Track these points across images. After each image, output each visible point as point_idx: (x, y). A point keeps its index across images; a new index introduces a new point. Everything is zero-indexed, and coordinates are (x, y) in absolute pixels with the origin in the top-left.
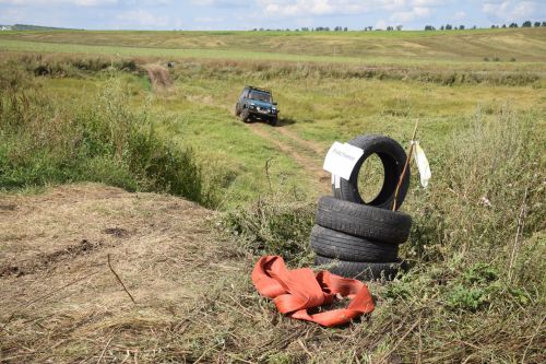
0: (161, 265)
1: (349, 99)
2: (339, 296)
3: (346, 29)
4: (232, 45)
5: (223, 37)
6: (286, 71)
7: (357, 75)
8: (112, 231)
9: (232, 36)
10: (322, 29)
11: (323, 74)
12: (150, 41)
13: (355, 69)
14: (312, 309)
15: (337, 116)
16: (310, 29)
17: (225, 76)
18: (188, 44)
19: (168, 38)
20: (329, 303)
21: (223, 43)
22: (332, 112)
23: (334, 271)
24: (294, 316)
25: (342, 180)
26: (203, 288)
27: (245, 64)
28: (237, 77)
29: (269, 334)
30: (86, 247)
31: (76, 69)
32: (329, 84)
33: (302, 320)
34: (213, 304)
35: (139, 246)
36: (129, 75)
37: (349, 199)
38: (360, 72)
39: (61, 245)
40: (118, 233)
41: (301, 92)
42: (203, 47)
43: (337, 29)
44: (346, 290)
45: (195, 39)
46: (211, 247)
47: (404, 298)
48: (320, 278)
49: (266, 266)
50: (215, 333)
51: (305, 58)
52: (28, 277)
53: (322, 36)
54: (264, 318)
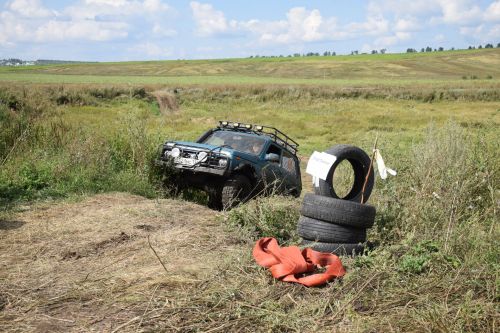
0: (183, 249)
1: (338, 117)
2: (319, 266)
3: (334, 54)
4: (231, 71)
5: (222, 64)
6: (281, 93)
7: (344, 95)
8: (142, 227)
9: (230, 64)
10: (312, 54)
11: (313, 95)
12: (157, 70)
13: (342, 90)
14: (298, 274)
15: (327, 133)
16: (302, 55)
17: (225, 99)
18: (192, 72)
19: (173, 67)
20: (311, 270)
21: (222, 70)
22: (321, 129)
23: (314, 249)
24: (285, 279)
25: (321, 180)
26: (217, 261)
27: (243, 88)
28: (236, 100)
29: (266, 290)
30: (124, 237)
31: (93, 97)
32: (319, 104)
33: (291, 282)
34: (225, 272)
35: (166, 236)
36: (140, 102)
37: (327, 195)
38: (348, 92)
39: (106, 236)
40: (148, 228)
41: (294, 111)
42: (205, 74)
43: (326, 54)
44: (324, 262)
45: (196, 67)
46: (220, 237)
47: (368, 266)
48: (304, 253)
49: (263, 246)
50: (229, 289)
51: (297, 82)
52: (84, 260)
53: (312, 61)
54: (263, 280)
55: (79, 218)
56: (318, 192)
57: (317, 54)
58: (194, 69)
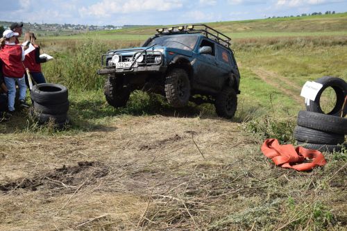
0: (214, 146)
1: (334, 60)
2: (307, 159)
3: (334, 12)
4: (254, 29)
5: (248, 24)
6: (290, 43)
7: (340, 43)
8: (189, 132)
9: (254, 24)
10: (316, 14)
11: (315, 44)
13: (339, 39)
14: (292, 162)
15: (324, 71)
16: (308, 15)
17: (249, 49)
18: (226, 30)
20: (301, 160)
21: (248, 28)
22: (320, 68)
23: (305, 147)
24: (283, 166)
25: (311, 101)
26: (238, 154)
27: (262, 41)
28: (257, 49)
29: (270, 172)
30: (178, 138)
32: (319, 50)
33: (286, 168)
34: (242, 160)
35: (205, 137)
37: (315, 111)
38: (343, 41)
39: (166, 137)
40: (193, 133)
41: (299, 56)
42: (235, 31)
43: (327, 13)
44: (311, 156)
45: (230, 26)
46: (240, 138)
47: (344, 160)
48: (297, 150)
49: (269, 144)
50: (244, 170)
51: (303, 34)
52: (153, 151)
53: (317, 18)
54: (267, 166)
55: (149, 126)
56: (308, 109)
57: (320, 13)
58: (227, 28)
